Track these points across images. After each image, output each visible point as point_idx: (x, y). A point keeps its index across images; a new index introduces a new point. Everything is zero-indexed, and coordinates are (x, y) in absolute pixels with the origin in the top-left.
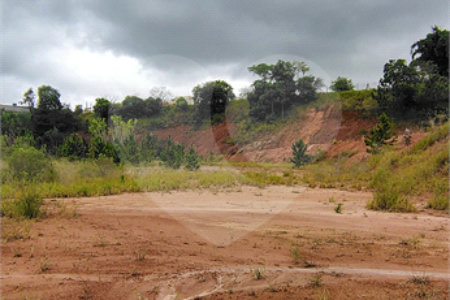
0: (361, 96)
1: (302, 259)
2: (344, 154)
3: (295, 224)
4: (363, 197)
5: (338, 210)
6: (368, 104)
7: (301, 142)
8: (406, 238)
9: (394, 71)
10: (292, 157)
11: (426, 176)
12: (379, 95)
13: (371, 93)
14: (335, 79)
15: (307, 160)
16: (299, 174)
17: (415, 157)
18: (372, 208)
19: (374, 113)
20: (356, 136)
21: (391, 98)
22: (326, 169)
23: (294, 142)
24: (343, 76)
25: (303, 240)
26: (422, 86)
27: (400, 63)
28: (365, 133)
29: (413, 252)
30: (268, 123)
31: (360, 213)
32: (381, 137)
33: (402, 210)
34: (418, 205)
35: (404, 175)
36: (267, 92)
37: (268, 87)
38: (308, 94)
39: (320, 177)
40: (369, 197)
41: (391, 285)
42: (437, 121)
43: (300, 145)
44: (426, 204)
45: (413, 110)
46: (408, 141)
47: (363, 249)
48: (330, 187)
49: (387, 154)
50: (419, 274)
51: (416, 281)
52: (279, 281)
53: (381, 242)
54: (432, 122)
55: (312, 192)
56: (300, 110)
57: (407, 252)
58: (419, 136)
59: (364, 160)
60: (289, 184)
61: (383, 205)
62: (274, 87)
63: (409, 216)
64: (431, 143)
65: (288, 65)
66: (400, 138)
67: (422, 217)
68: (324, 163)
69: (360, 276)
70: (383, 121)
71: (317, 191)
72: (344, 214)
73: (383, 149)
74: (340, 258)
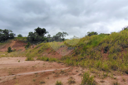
0: (24, 38)
1: (11, 74)
2: (20, 50)
3: (9, 66)
4: (25, 59)
5: (19, 62)
6: (25, 40)
7: (10, 47)
8: (33, 66)
9: (31, 34)
10: (8, 50)
11: (36, 54)
12: (28, 38)
13: (26, 38)
14: (19, 34)
15: (11, 51)
16: (9, 54)
17: (34, 50)
18: (26, 60)
19: (27, 42)
20: (23, 46)
21: (30, 39)
22: (16, 53)
23: (8, 47)
24: (20, 34)
25: (11, 69)
26: (36, 37)
27: (32, 32)
28: (24, 45)
29: (35, 68)
30: (1, 43)
31: (24, 62)
32: (28, 46)
33: (32, 60)
34: (35, 59)
35: (32, 54)
36: (1, 36)
37: (2, 35)
38: (12, 37)
39: (14, 55)
40: (26, 58)
41: (31, 75)
42: (38, 44)
43: (10, 48)
44: (36, 59)
45: (34, 41)
46: (33, 47)
47: (25, 69)
48: (17, 57)
49: (29, 50)
50: (36, 72)
51: (36, 74)
52: (6, 80)
53: (29, 67)
54: (37, 44)
55: (13, 58)
56: (10, 40)
57: (33, 68)
58: (35, 46)
59: (24, 51)
60: (7, 57)
61: (28, 60)
62: (3, 35)
63: (33, 61)
64: (37, 48)
65: (7, 30)
66: (32, 47)
67: (36, 61)
68: (15, 52)
69: (25, 75)
70: (29, 43)
71: (14, 58)
72: (20, 62)
73: (28, 49)
74: (20, 72)
